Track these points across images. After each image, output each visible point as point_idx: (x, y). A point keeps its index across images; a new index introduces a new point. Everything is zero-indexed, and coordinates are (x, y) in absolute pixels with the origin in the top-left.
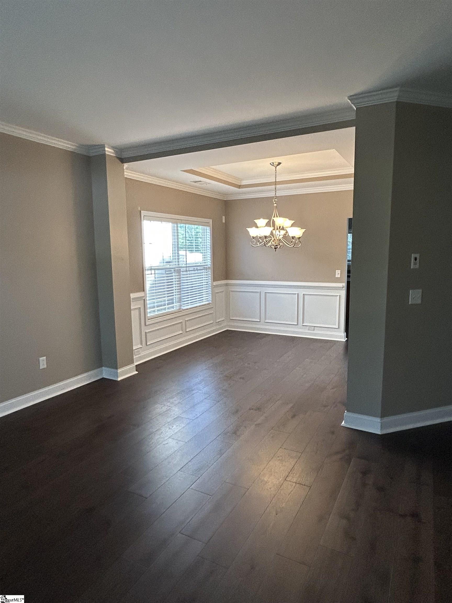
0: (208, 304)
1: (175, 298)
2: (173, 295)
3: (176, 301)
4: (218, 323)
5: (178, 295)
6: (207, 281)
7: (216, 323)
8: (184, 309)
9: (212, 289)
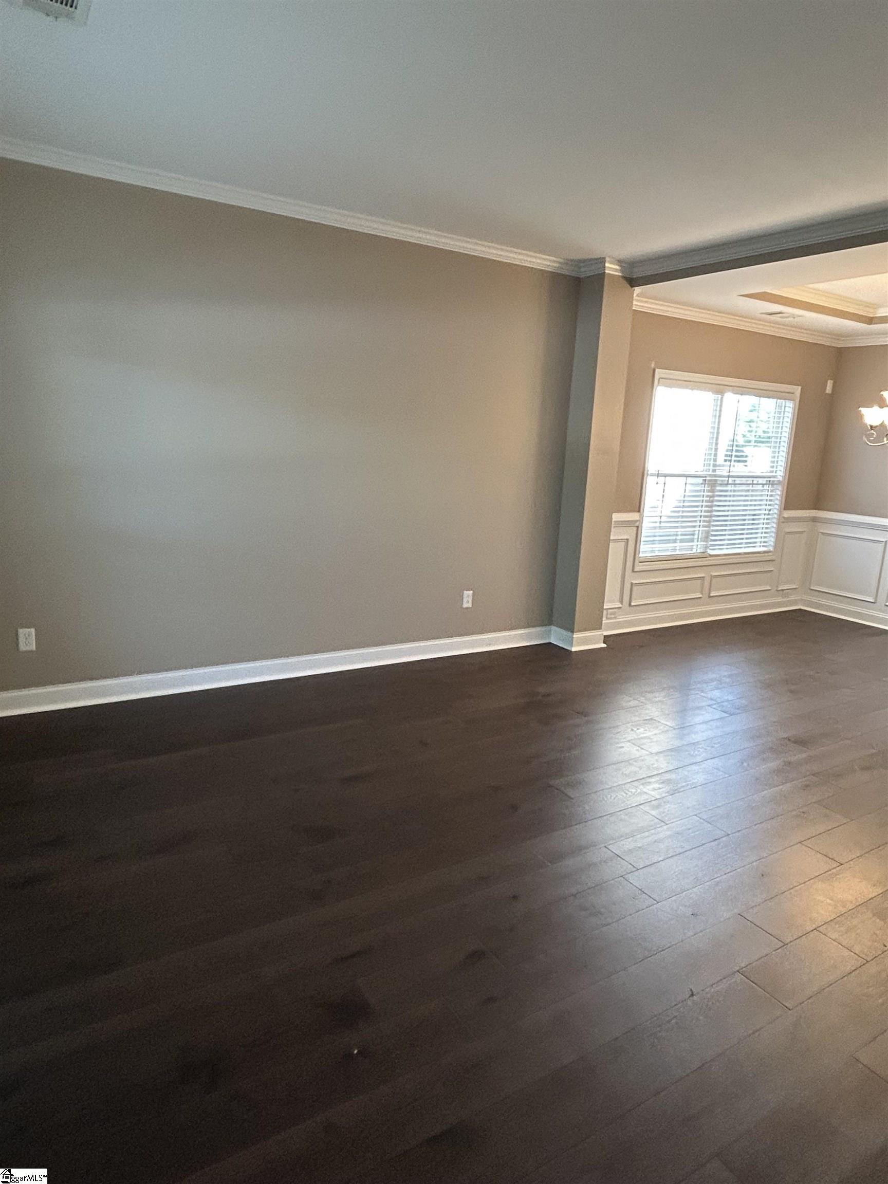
0: (765, 552)
1: (697, 532)
2: (694, 527)
3: (698, 538)
4: (781, 592)
5: (704, 526)
6: (770, 508)
7: (777, 591)
8: (711, 554)
9: (778, 524)
